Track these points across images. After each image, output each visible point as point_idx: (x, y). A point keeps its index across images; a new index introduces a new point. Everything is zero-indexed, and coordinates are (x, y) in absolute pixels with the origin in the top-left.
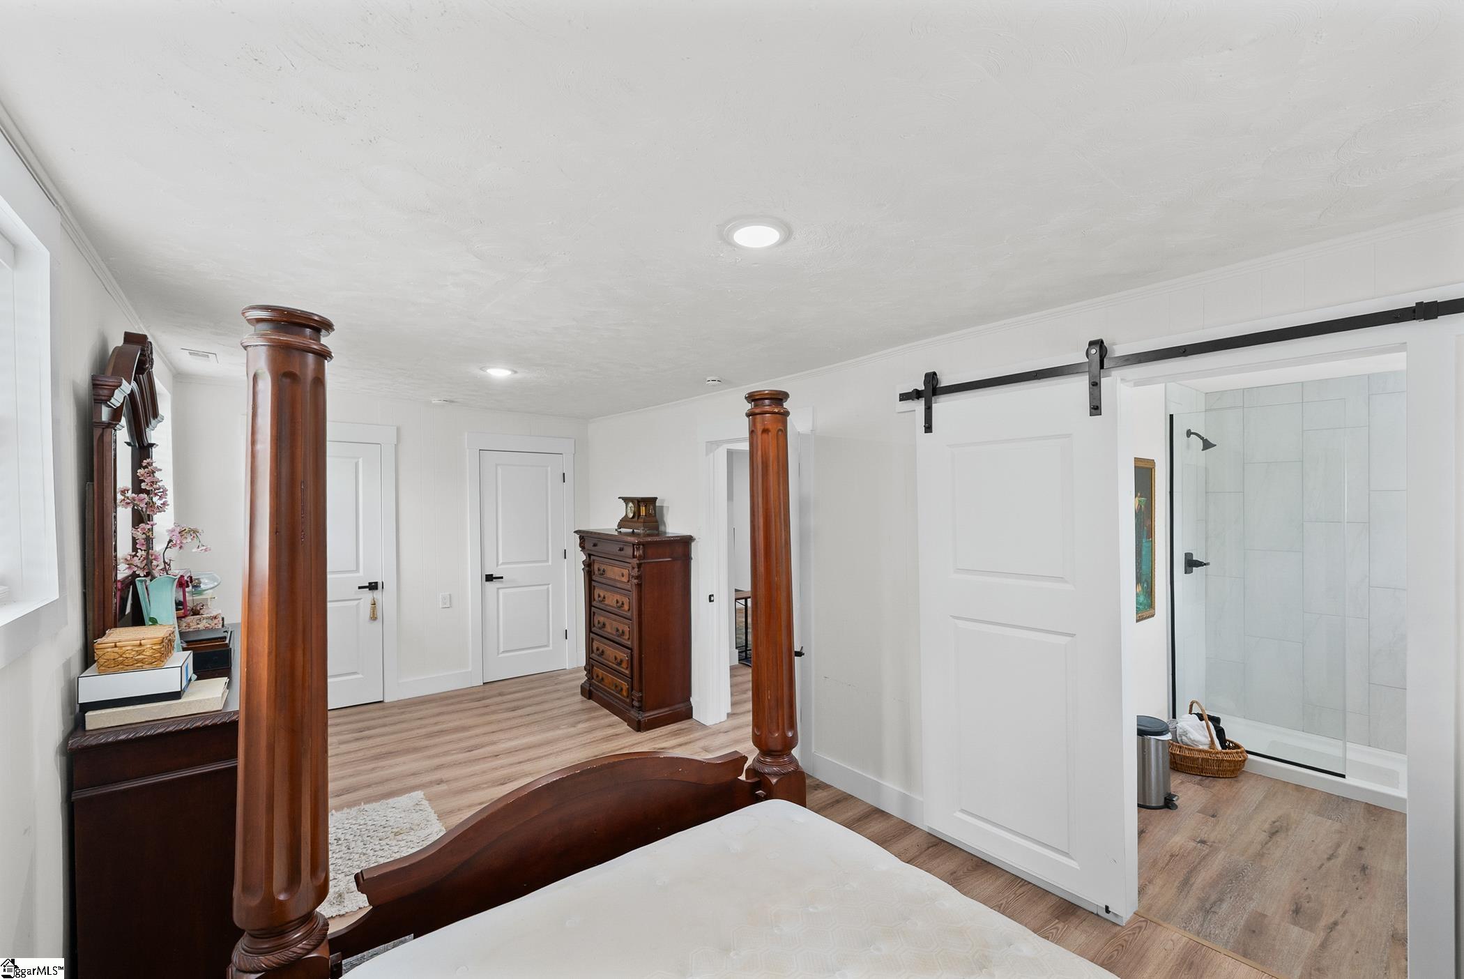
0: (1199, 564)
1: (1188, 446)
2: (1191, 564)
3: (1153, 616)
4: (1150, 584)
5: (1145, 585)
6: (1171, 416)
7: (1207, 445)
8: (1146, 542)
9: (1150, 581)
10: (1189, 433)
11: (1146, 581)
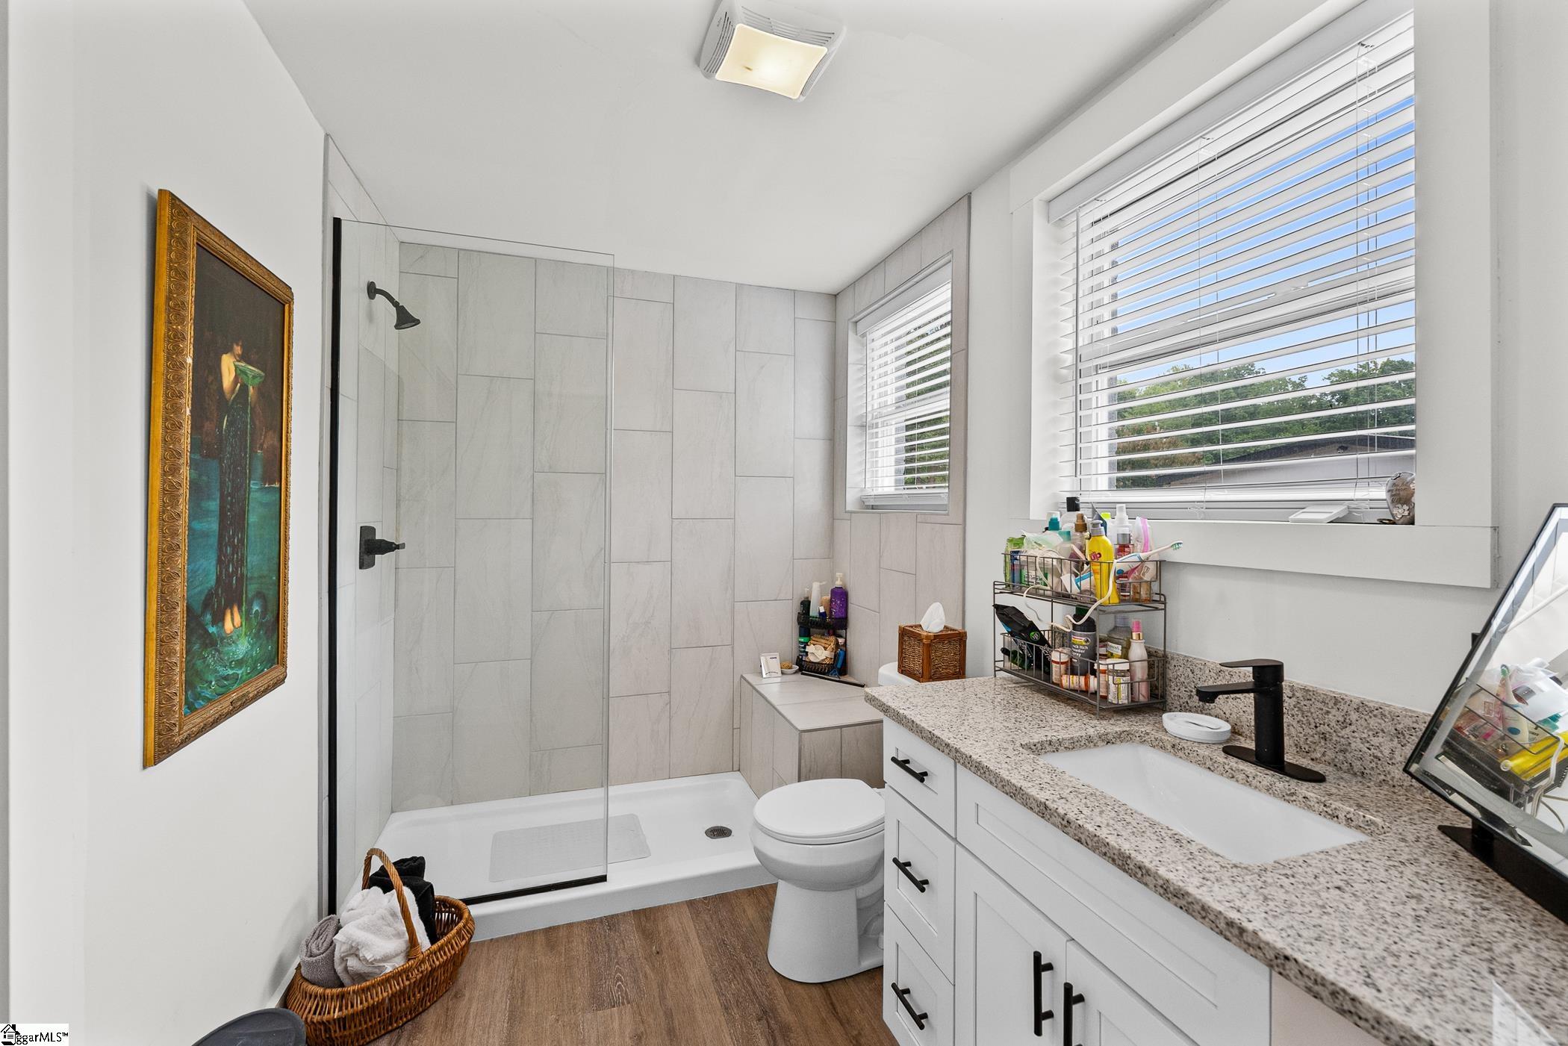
0: (387, 547)
1: (370, 317)
2: (372, 547)
3: (281, 681)
4: (272, 606)
5: (256, 608)
6: (337, 222)
7: (405, 319)
8: (262, 489)
9: (271, 594)
10: (372, 290)
11: (260, 595)
